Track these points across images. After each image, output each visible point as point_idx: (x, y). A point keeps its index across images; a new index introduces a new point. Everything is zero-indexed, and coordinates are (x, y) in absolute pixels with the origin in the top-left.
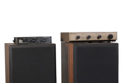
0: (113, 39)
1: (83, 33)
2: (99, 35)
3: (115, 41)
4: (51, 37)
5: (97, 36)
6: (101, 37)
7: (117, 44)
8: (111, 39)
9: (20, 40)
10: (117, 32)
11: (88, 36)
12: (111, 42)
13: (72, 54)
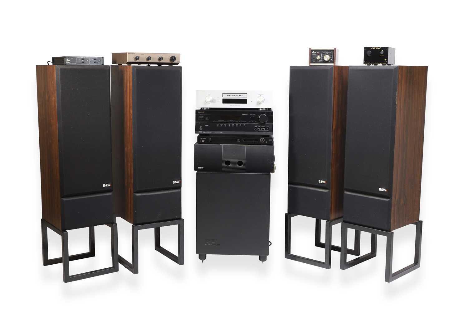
0: (176, 61)
1: (143, 54)
2: (160, 56)
3: (177, 64)
4: (103, 58)
5: (159, 57)
6: (162, 58)
7: (181, 68)
8: (174, 62)
9: (67, 59)
10: (180, 54)
11: (149, 57)
12: (173, 66)
13: (130, 77)
